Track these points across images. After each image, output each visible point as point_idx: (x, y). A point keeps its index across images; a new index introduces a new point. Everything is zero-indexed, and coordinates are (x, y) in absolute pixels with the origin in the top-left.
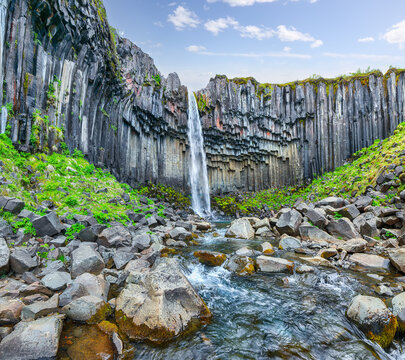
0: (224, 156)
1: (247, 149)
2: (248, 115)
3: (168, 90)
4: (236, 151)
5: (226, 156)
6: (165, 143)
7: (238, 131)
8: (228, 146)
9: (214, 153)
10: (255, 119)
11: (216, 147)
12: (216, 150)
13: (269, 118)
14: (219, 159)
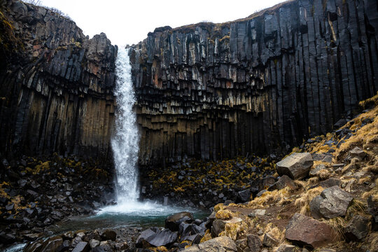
0: (168, 116)
1: (201, 106)
2: (198, 65)
3: (90, 52)
4: (185, 109)
5: (171, 115)
6: (85, 105)
7: (184, 86)
8: (173, 104)
9: (154, 113)
10: (208, 69)
11: (156, 106)
12: (157, 110)
13: (228, 64)
14: (162, 119)
